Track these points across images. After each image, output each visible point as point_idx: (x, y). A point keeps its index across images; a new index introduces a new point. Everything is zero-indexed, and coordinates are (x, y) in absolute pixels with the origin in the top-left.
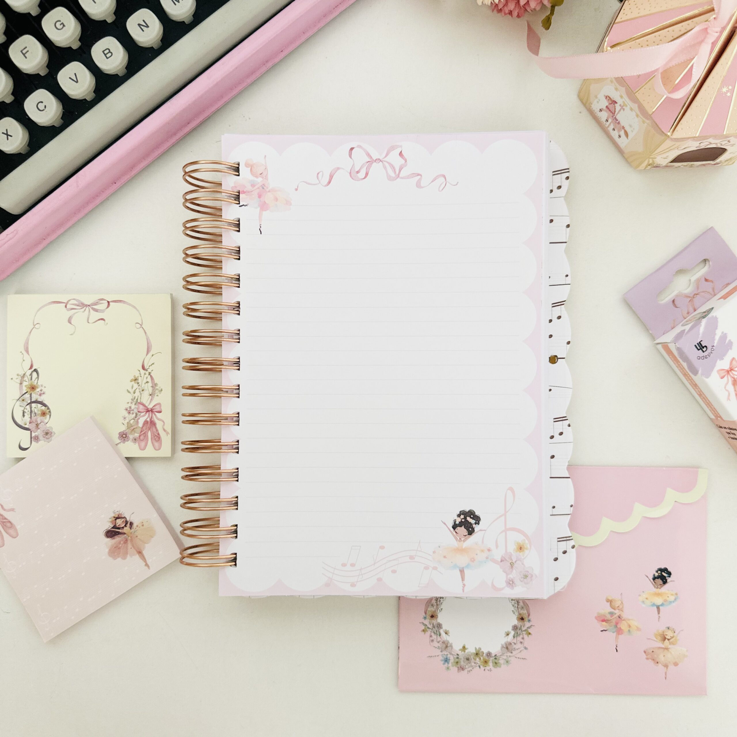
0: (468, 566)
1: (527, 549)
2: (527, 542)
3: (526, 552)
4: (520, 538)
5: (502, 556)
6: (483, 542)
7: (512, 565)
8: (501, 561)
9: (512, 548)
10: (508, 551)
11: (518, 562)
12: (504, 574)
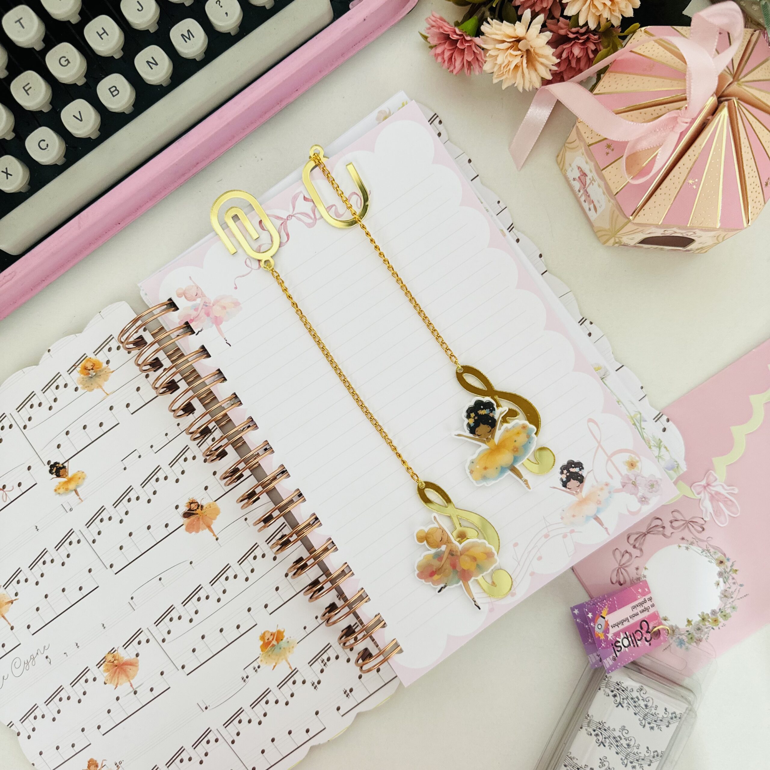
0: (598, 511)
1: (637, 462)
2: (633, 456)
3: (639, 465)
4: (626, 457)
5: (621, 482)
7: (634, 484)
8: (623, 486)
9: (625, 470)
10: (623, 474)
11: (638, 478)
12: (633, 496)
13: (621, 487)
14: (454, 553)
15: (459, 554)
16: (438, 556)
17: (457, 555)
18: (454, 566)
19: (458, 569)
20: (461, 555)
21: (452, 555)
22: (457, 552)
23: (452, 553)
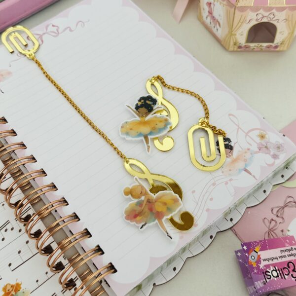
0: (246, 165)
1: (265, 135)
2: (262, 132)
3: (267, 136)
4: (257, 133)
5: (258, 148)
6: (241, 148)
7: (266, 147)
8: (260, 150)
9: (258, 140)
10: (258, 143)
11: (268, 144)
12: (267, 155)
13: (258, 150)
14: (151, 201)
15: (154, 201)
16: (140, 204)
17: (152, 202)
18: (151, 210)
19: (154, 211)
20: (156, 202)
21: (150, 202)
22: (153, 200)
23: (149, 201)
